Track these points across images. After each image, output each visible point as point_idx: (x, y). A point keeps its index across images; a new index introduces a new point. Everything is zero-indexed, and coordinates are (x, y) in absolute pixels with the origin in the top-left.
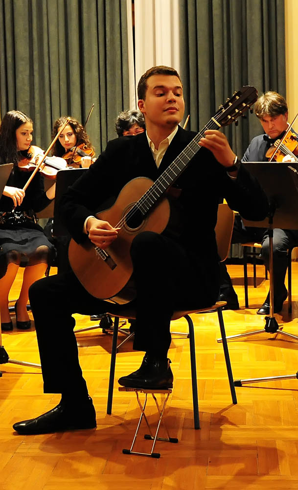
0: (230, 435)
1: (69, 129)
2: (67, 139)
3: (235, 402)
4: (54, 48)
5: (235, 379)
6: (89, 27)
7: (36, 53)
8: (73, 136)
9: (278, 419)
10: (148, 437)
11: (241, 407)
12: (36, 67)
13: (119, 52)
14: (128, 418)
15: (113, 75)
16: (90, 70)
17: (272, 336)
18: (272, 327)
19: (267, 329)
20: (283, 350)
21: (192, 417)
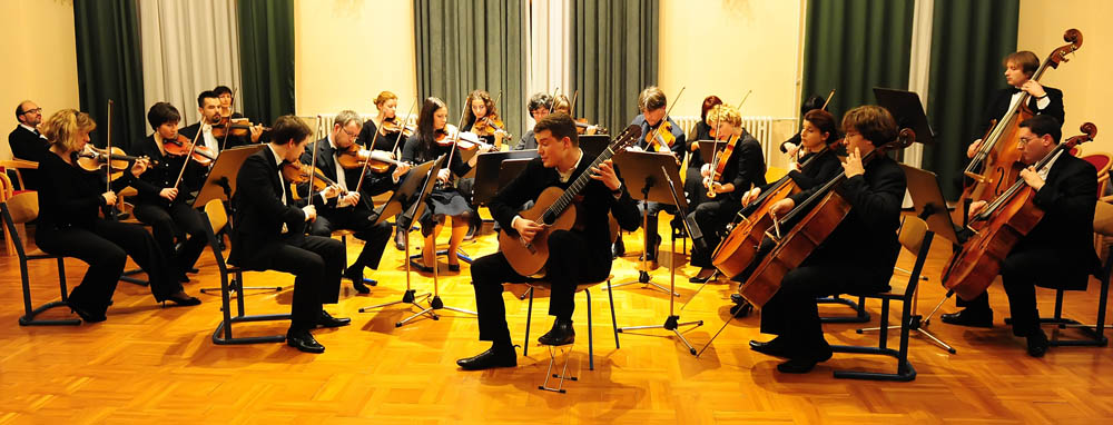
0: (617, 375)
1: (481, 102)
2: (479, 110)
3: (618, 347)
4: (463, 25)
5: (618, 327)
6: (493, 9)
7: (447, 28)
8: (484, 109)
9: (650, 362)
10: (555, 376)
11: (622, 351)
12: (447, 39)
13: (518, 29)
14: (540, 359)
15: (513, 48)
16: (493, 43)
17: (644, 285)
18: (644, 278)
19: (641, 281)
20: (653, 299)
21: (588, 360)
